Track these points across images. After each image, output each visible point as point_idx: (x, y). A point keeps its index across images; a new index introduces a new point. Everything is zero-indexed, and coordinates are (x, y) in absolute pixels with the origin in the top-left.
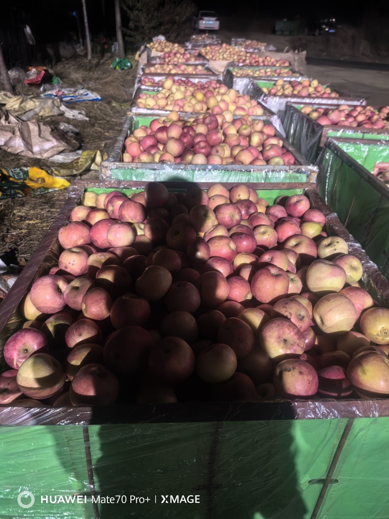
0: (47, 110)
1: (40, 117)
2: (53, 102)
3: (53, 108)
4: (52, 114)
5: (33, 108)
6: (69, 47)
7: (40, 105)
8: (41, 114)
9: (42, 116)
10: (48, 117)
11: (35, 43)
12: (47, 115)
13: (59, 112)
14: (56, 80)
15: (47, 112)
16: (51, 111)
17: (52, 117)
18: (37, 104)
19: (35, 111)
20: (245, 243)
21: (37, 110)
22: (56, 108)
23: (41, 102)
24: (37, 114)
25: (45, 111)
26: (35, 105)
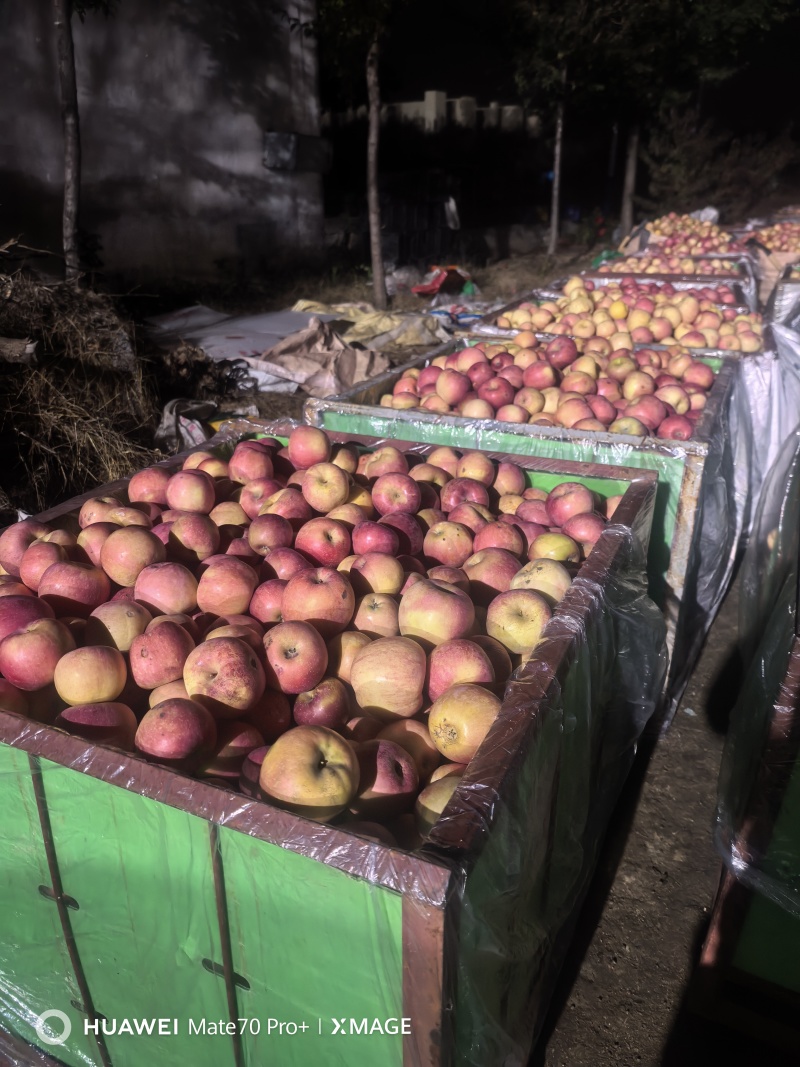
0: (411, 335)
1: (397, 347)
2: (424, 323)
3: (423, 331)
4: (418, 342)
5: (388, 329)
6: (530, 234)
7: (401, 325)
8: (399, 341)
9: (400, 345)
10: (411, 346)
11: (458, 227)
12: (409, 343)
13: (432, 340)
14: (469, 288)
15: (410, 338)
16: (417, 337)
17: (416, 348)
18: (397, 323)
19: (390, 336)
20: (369, 538)
21: (394, 334)
22: (427, 332)
23: (403, 321)
24: (392, 341)
25: (406, 337)
26: (393, 325)
